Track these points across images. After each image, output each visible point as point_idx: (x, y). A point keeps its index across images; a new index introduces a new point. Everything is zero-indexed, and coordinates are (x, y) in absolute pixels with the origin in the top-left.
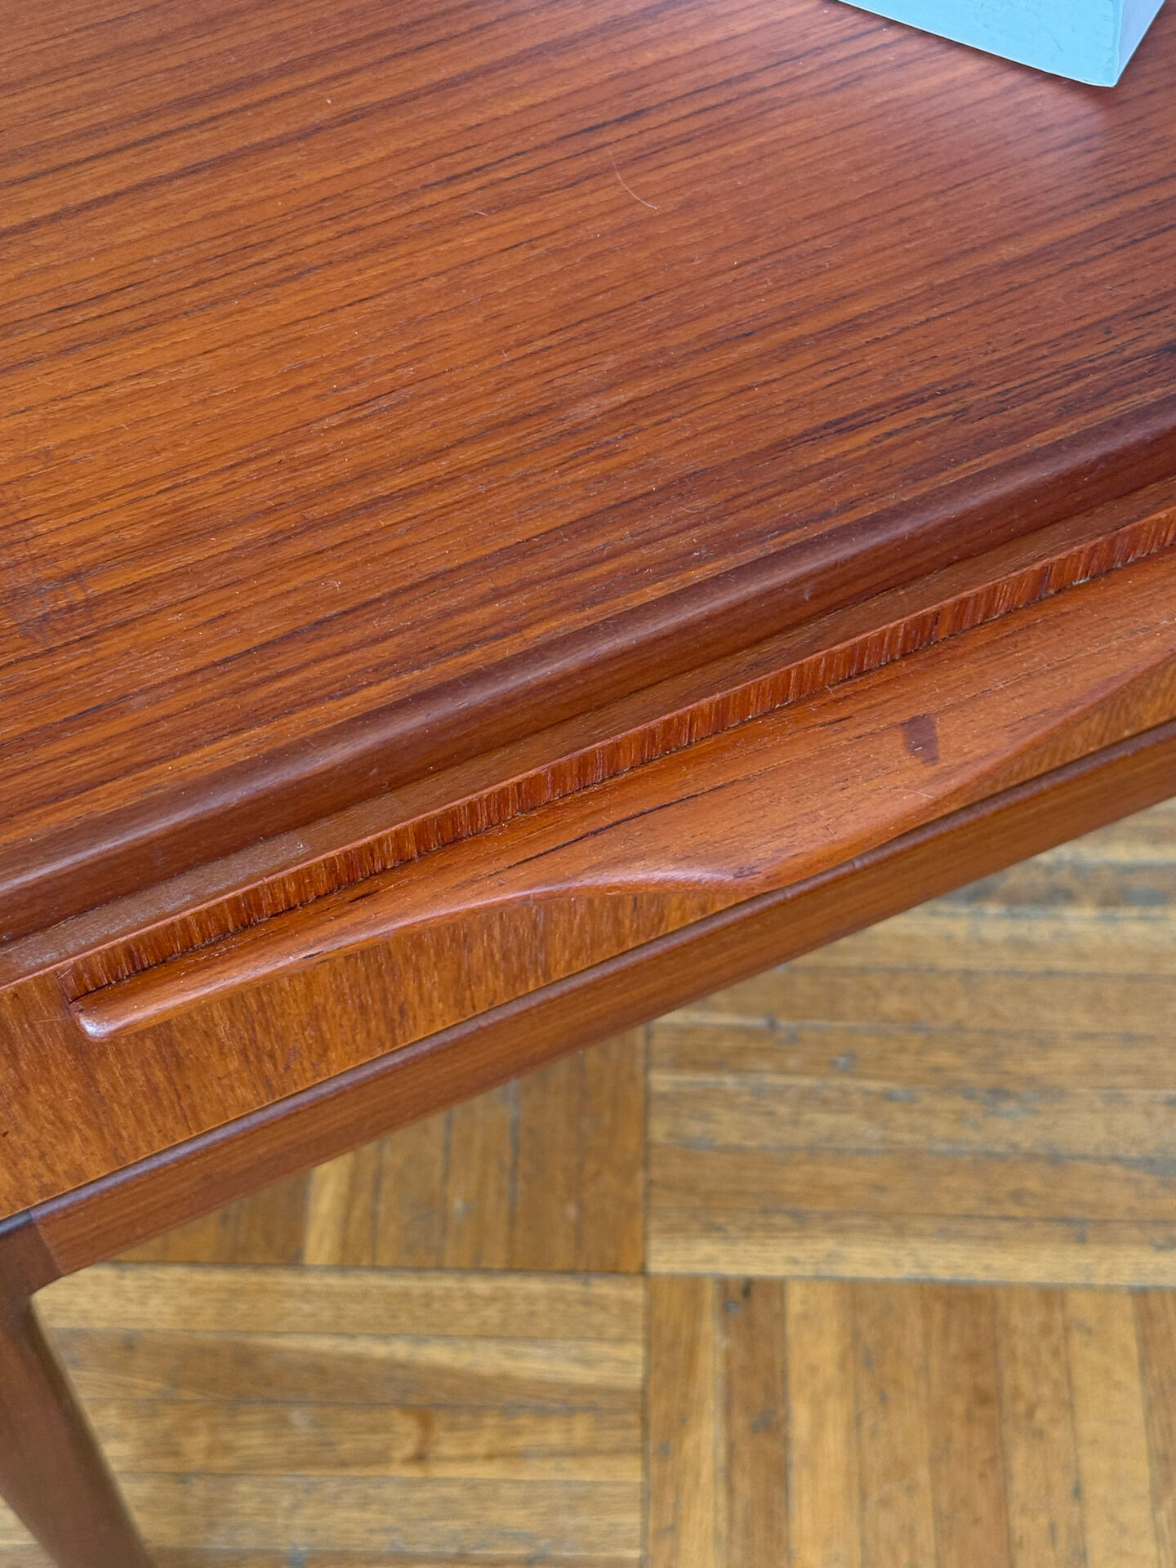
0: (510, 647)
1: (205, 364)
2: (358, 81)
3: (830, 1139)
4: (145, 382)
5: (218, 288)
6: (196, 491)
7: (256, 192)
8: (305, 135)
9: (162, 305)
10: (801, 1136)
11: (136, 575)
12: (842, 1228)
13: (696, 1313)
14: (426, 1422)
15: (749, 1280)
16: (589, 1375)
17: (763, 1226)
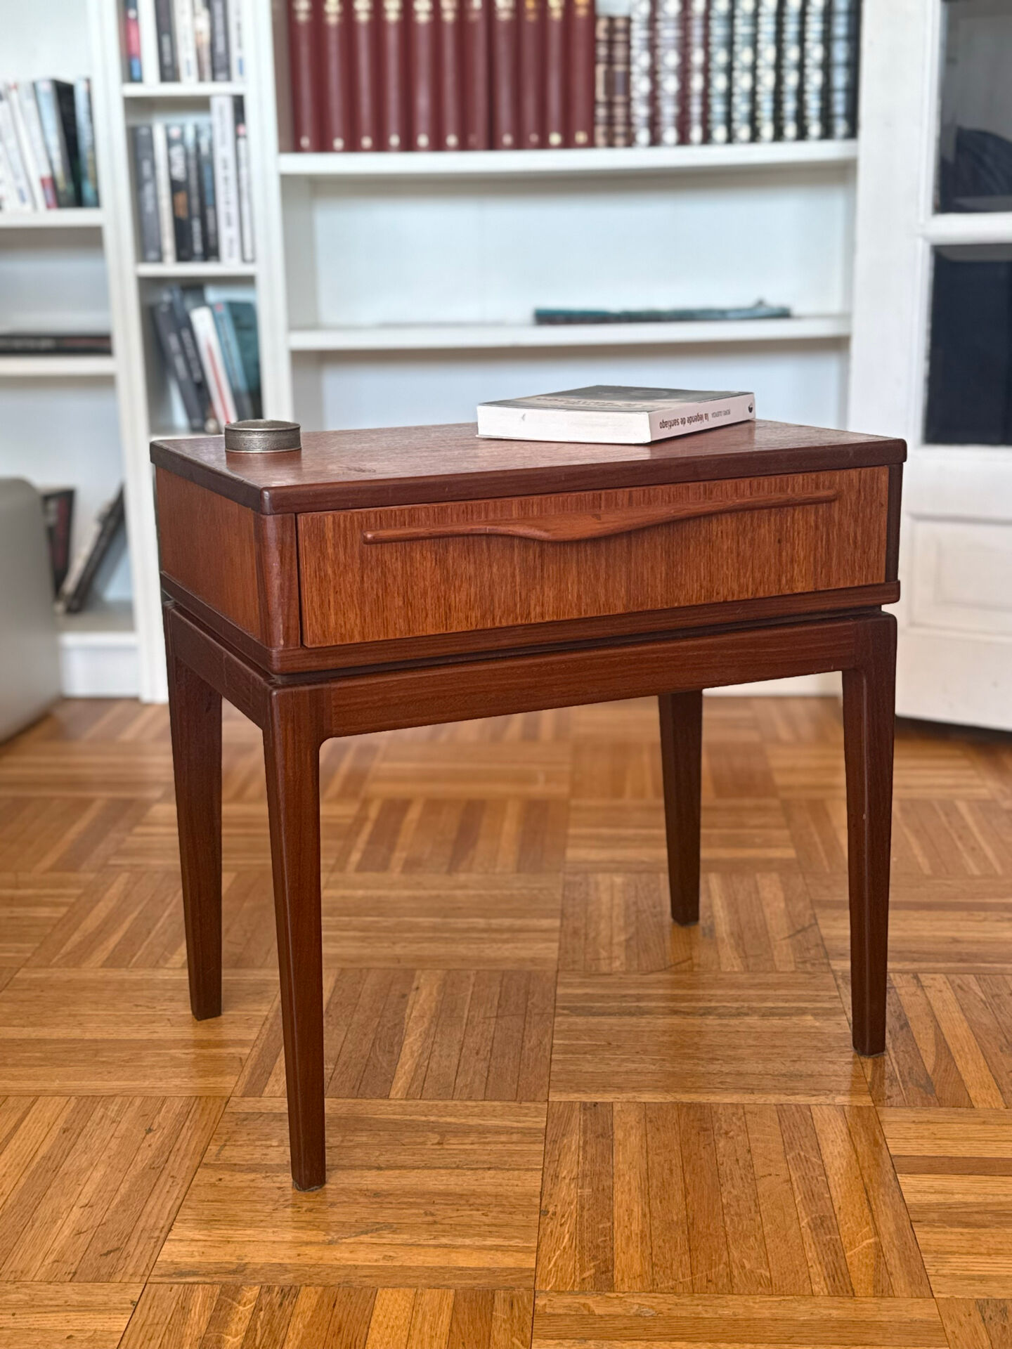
12: (640, 1091)
13: (573, 1110)
14: (442, 1134)
15: (597, 1103)
16: (520, 1125)
17: (604, 1091)
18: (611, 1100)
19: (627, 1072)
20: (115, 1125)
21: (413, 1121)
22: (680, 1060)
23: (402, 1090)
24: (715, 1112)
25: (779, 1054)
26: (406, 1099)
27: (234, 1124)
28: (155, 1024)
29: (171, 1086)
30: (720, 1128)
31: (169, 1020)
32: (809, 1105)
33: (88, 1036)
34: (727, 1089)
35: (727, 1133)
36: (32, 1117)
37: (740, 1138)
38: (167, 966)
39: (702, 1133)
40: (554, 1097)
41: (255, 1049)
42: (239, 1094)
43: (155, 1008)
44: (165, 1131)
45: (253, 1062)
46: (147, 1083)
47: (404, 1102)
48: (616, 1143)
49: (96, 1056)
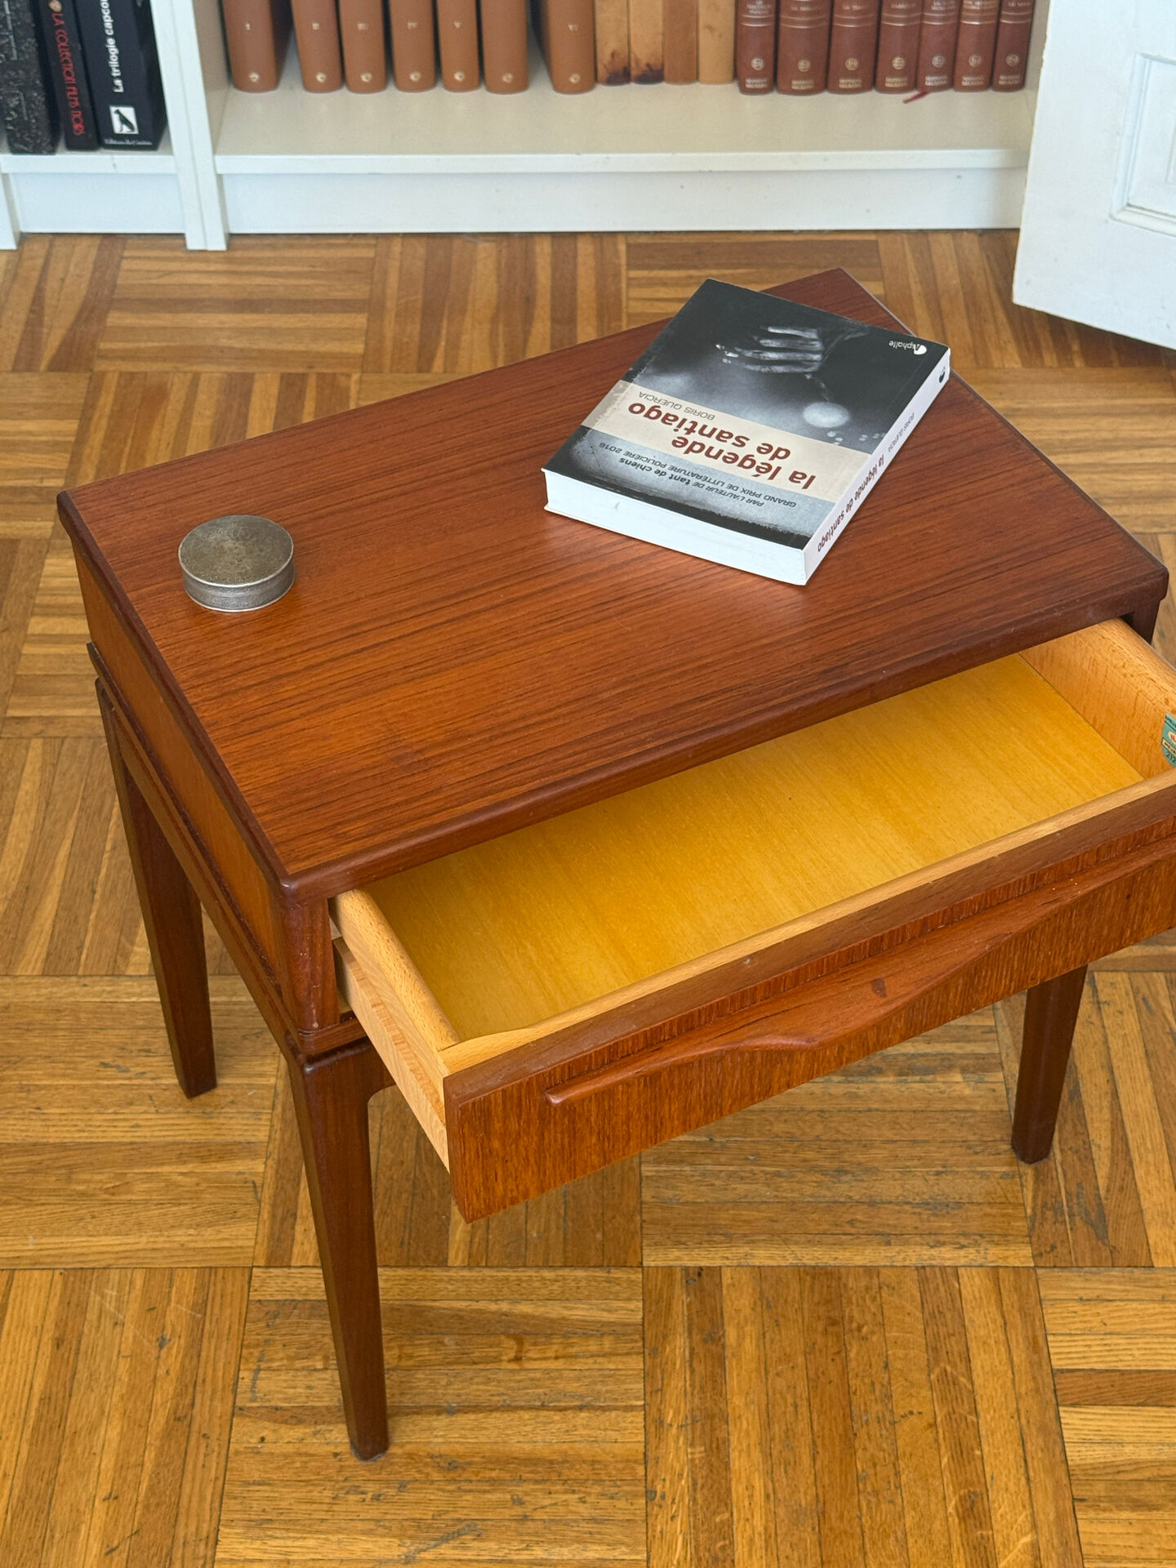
0: (580, 770)
1: (461, 684)
2: (512, 589)
3: (746, 1196)
4: (440, 690)
5: (464, 659)
6: (461, 724)
7: (476, 627)
8: (493, 607)
9: (443, 665)
10: (730, 1196)
11: (443, 750)
12: (753, 1242)
13: (671, 1285)
14: (520, 1342)
15: (701, 1268)
16: (612, 1317)
17: (708, 1242)
18: (718, 1263)
19: (736, 1203)
20: (118, 1329)
21: (480, 1312)
22: (800, 1175)
23: (462, 1247)
24: (845, 1285)
25: (920, 1158)
26: (469, 1267)
27: (262, 1324)
28: (135, 1108)
29: (176, 1245)
30: (851, 1319)
31: (151, 1097)
32: (956, 1267)
33: (53, 1136)
34: (858, 1235)
35: (859, 1329)
36: (12, 1315)
37: (875, 1338)
38: (130, 971)
39: (830, 1329)
40: (652, 1259)
41: (270, 1162)
42: (262, 1263)
43: (127, 1071)
44: (182, 1341)
45: (272, 1191)
46: (144, 1240)
47: (465, 1273)
48: (728, 1353)
49: (69, 1180)
